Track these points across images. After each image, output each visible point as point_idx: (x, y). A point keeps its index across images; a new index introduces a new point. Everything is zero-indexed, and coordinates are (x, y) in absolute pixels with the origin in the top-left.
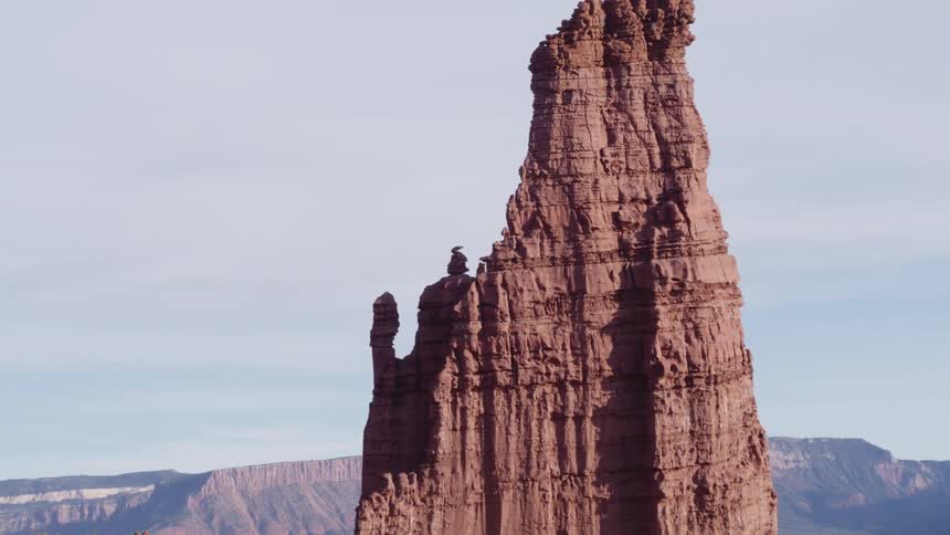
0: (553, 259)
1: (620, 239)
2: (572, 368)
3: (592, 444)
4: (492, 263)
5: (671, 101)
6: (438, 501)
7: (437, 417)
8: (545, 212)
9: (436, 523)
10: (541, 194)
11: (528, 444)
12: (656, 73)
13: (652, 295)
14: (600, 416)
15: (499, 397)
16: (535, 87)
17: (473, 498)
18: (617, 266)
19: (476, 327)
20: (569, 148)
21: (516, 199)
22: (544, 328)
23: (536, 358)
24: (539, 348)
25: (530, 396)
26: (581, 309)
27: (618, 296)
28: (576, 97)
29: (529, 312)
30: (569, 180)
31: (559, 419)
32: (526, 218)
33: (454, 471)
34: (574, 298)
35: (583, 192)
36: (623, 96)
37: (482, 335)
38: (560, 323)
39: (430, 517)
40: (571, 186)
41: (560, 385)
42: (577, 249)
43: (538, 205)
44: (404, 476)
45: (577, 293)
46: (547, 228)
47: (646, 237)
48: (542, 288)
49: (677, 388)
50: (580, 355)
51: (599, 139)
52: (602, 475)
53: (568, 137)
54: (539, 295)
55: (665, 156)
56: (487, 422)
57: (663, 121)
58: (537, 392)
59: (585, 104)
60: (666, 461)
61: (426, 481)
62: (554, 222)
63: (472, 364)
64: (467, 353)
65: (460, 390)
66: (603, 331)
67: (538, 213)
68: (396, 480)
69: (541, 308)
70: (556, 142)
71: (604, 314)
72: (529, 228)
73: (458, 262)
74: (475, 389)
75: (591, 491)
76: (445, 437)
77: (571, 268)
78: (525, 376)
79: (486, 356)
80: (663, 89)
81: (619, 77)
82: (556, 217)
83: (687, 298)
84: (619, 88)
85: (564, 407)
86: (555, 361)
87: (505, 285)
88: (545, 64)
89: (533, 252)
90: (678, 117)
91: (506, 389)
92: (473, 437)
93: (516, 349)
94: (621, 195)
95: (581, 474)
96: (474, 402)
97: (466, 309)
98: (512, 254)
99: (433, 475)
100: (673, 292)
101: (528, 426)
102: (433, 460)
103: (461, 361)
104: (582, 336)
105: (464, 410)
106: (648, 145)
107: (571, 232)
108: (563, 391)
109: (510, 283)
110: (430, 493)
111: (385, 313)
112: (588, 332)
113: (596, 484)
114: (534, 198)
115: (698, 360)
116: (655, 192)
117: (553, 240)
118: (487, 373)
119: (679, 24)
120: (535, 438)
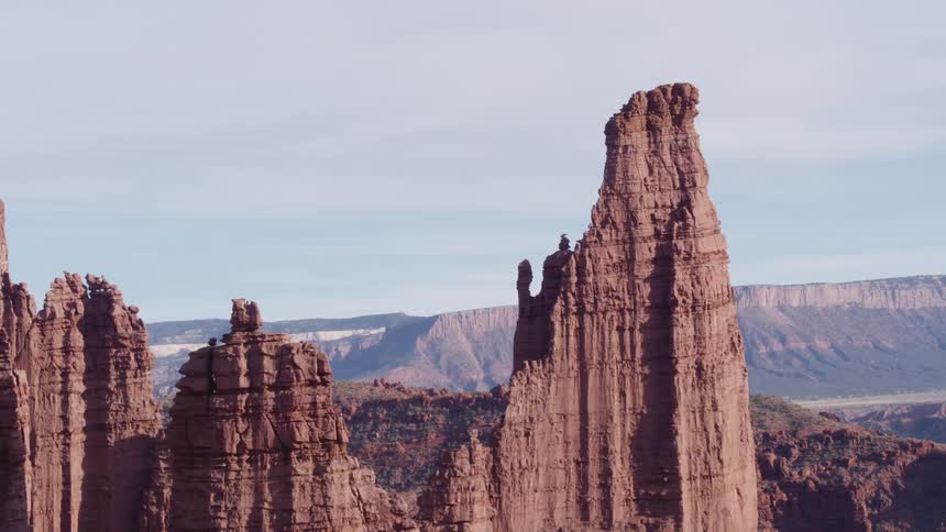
0: (617, 240)
1: (655, 229)
2: (627, 301)
3: (639, 344)
4: (583, 244)
5: (685, 149)
6: (554, 375)
7: (553, 330)
8: (612, 214)
9: (553, 388)
10: (610, 205)
11: (603, 344)
12: (676, 133)
13: (673, 261)
14: (643, 328)
15: (587, 318)
16: (607, 143)
17: (573, 374)
18: (653, 244)
19: (574, 279)
20: (626, 177)
21: (596, 208)
22: (612, 280)
23: (608, 296)
24: (609, 290)
25: (604, 318)
26: (633, 270)
27: (654, 261)
28: (630, 149)
29: (603, 271)
30: (626, 196)
31: (621, 330)
32: (602, 218)
33: (562, 359)
34: (629, 262)
35: (635, 202)
36: (658, 147)
37: (578, 284)
38: (621, 277)
39: (549, 385)
40: (627, 200)
41: (621, 311)
42: (631, 235)
43: (609, 211)
44: (535, 362)
45: (631, 260)
46: (614, 223)
47: (670, 227)
48: (611, 257)
49: (687, 312)
50: (632, 294)
51: (643, 172)
52: (644, 361)
53: (626, 171)
54: (609, 261)
55: (682, 180)
56: (580, 331)
57: (681, 161)
58: (608, 316)
59: (636, 152)
60: (679, 353)
61: (547, 365)
62: (618, 221)
63: (572, 300)
64: (569, 294)
65: (565, 315)
66: (645, 281)
67: (609, 215)
68: (530, 364)
69: (610, 268)
70: (619, 175)
71: (645, 271)
72: (604, 223)
73: (564, 243)
74: (574, 314)
75: (639, 369)
76: (557, 340)
77: (627, 246)
78: (601, 306)
79: (580, 296)
80: (680, 143)
81: (655, 136)
82: (619, 217)
83: (693, 261)
84: (655, 142)
85: (623, 323)
86: (618, 298)
87: (590, 255)
88: (613, 131)
89: (605, 237)
90: (689, 158)
91: (591, 314)
92: (573, 340)
93: (596, 291)
94: (656, 203)
95: (633, 360)
96: (573, 321)
97: (568, 269)
98: (594, 238)
99: (551, 361)
100: (684, 259)
101: (603, 333)
102: (551, 353)
103: (566, 299)
104: (633, 283)
105: (568, 325)
106: (672, 175)
107: (628, 225)
108: (623, 314)
109: (593, 254)
110: (549, 372)
111: (525, 271)
112: (637, 281)
113: (642, 366)
114: (607, 206)
115: (698, 297)
116: (676, 202)
117: (617, 230)
118: (580, 304)
119: (690, 105)
120: (607, 341)
